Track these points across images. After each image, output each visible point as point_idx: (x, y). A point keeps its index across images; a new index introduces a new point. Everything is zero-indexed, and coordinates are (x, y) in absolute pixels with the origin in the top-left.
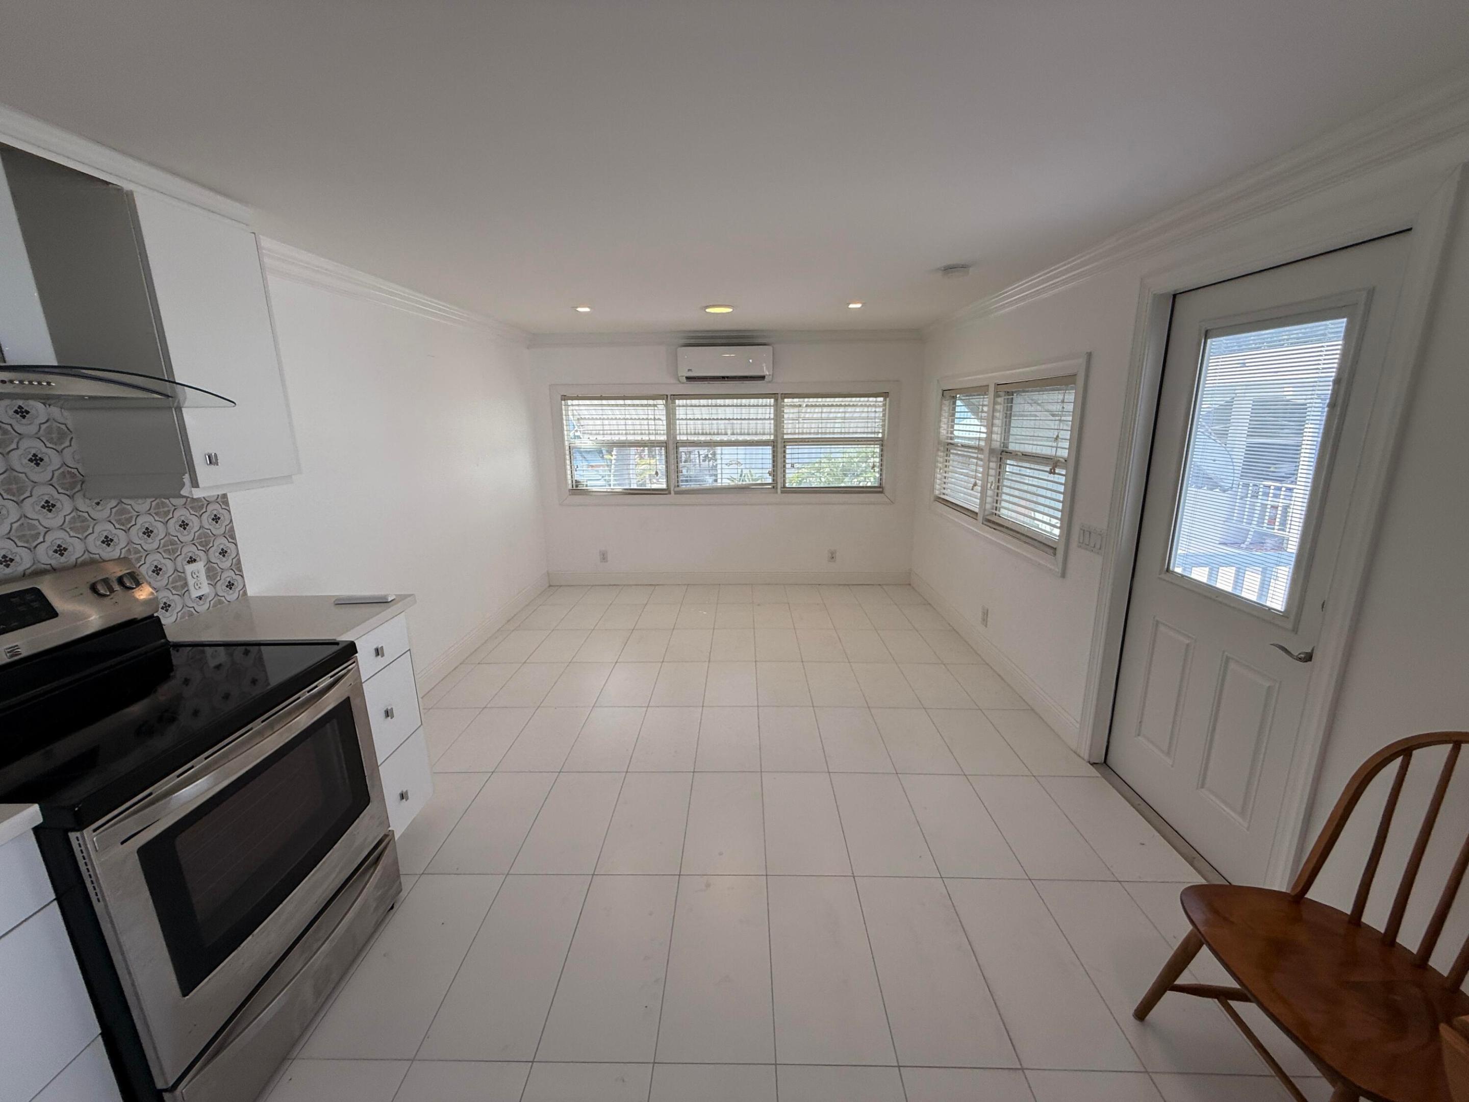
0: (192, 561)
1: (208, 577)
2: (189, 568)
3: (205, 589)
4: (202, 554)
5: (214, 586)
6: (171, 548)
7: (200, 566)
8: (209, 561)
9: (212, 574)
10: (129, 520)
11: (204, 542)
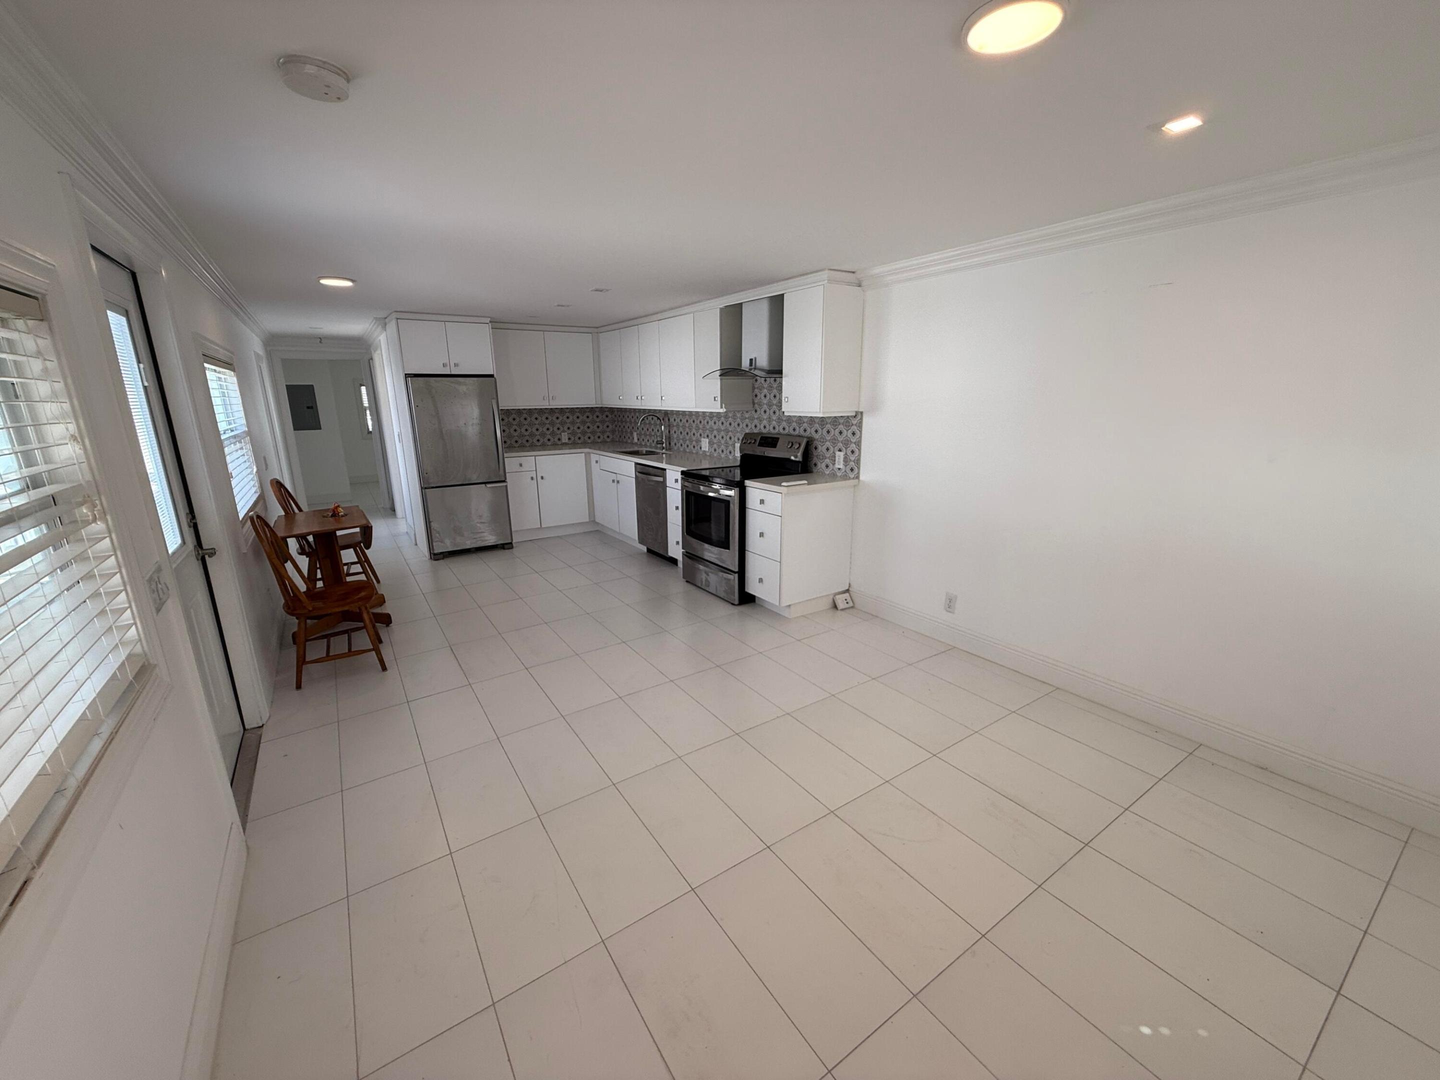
0: (840, 450)
1: (844, 461)
2: (838, 453)
3: (841, 466)
4: (844, 449)
5: (846, 466)
6: (834, 441)
7: (842, 454)
8: (846, 454)
9: (846, 460)
10: (824, 425)
11: (847, 443)
